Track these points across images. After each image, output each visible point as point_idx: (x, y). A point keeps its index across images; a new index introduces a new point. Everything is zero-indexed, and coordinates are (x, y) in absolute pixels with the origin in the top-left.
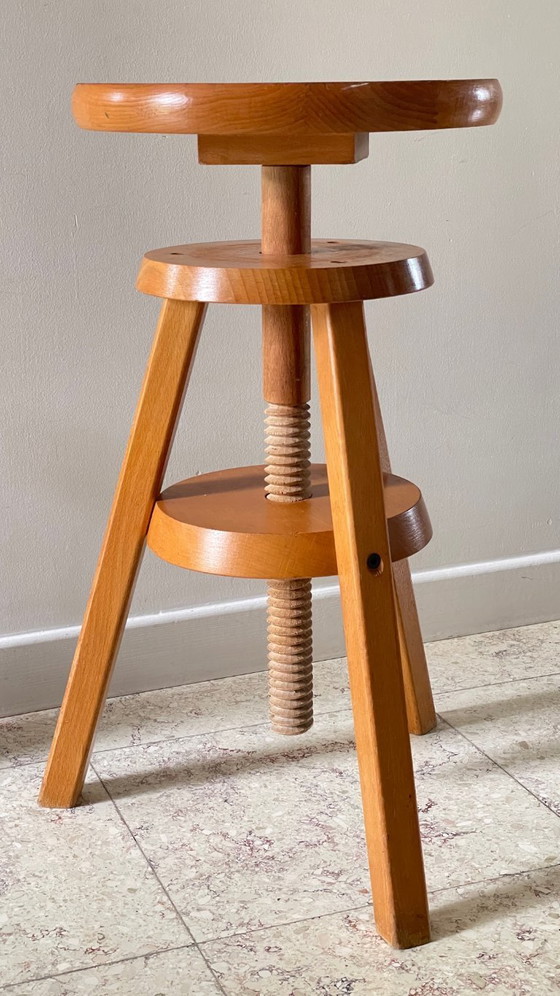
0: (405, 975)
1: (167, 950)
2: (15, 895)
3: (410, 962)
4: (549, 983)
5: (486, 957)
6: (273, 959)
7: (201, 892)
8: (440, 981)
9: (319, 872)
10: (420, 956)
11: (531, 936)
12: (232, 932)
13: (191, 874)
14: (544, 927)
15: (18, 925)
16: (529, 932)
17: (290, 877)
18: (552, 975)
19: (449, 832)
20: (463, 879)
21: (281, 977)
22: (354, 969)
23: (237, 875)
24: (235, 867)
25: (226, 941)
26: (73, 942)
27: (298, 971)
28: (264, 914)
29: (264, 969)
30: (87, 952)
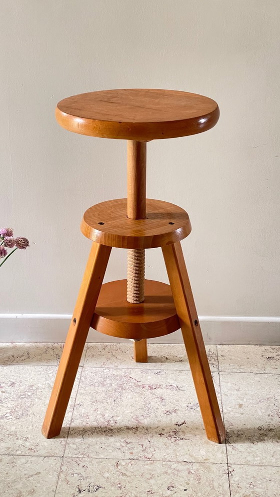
1: (53, 456)
2: (24, 420)
3: (124, 486)
5: (151, 492)
6: (82, 471)
10: (129, 485)
11: (172, 489)
12: (77, 456)
14: (180, 487)
15: (16, 432)
16: (173, 487)
19: (180, 437)
20: (169, 458)
21: (79, 478)
22: (105, 483)
25: (73, 459)
26: (28, 444)
27: (86, 478)
28: (92, 452)
29: (77, 473)
30: (29, 449)
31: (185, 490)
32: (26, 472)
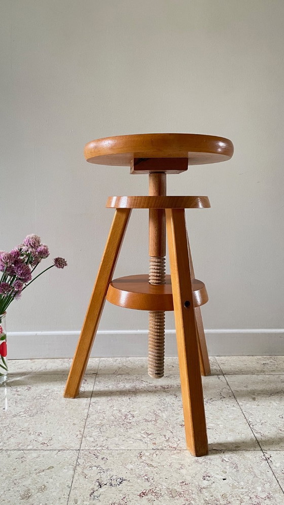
0: (147, 482)
1: (68, 450)
2: (37, 417)
3: (152, 478)
4: (204, 502)
5: (184, 483)
6: (102, 463)
7: (96, 430)
8: (159, 489)
9: (143, 432)
10: (158, 476)
11: (209, 479)
12: (95, 448)
13: (98, 422)
14: (217, 476)
15: (29, 428)
16: (209, 477)
17: (131, 431)
18: (207, 499)
21: (99, 471)
22: (129, 474)
23: (113, 426)
24: (115, 423)
25: (91, 451)
26: (40, 439)
27: (107, 470)
28: (111, 444)
29: (96, 466)
30: (42, 444)
31: (224, 479)
32: (36, 467)
